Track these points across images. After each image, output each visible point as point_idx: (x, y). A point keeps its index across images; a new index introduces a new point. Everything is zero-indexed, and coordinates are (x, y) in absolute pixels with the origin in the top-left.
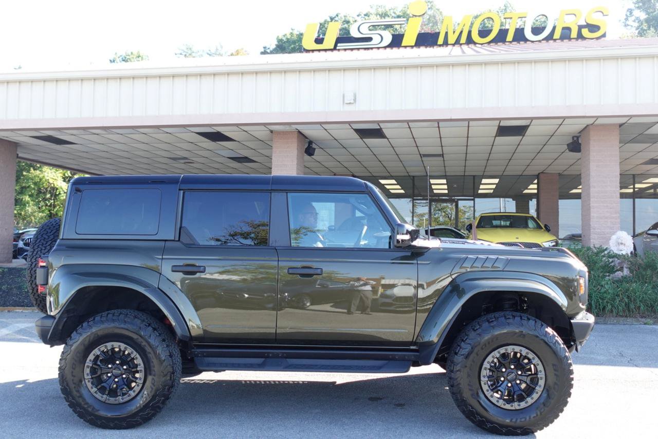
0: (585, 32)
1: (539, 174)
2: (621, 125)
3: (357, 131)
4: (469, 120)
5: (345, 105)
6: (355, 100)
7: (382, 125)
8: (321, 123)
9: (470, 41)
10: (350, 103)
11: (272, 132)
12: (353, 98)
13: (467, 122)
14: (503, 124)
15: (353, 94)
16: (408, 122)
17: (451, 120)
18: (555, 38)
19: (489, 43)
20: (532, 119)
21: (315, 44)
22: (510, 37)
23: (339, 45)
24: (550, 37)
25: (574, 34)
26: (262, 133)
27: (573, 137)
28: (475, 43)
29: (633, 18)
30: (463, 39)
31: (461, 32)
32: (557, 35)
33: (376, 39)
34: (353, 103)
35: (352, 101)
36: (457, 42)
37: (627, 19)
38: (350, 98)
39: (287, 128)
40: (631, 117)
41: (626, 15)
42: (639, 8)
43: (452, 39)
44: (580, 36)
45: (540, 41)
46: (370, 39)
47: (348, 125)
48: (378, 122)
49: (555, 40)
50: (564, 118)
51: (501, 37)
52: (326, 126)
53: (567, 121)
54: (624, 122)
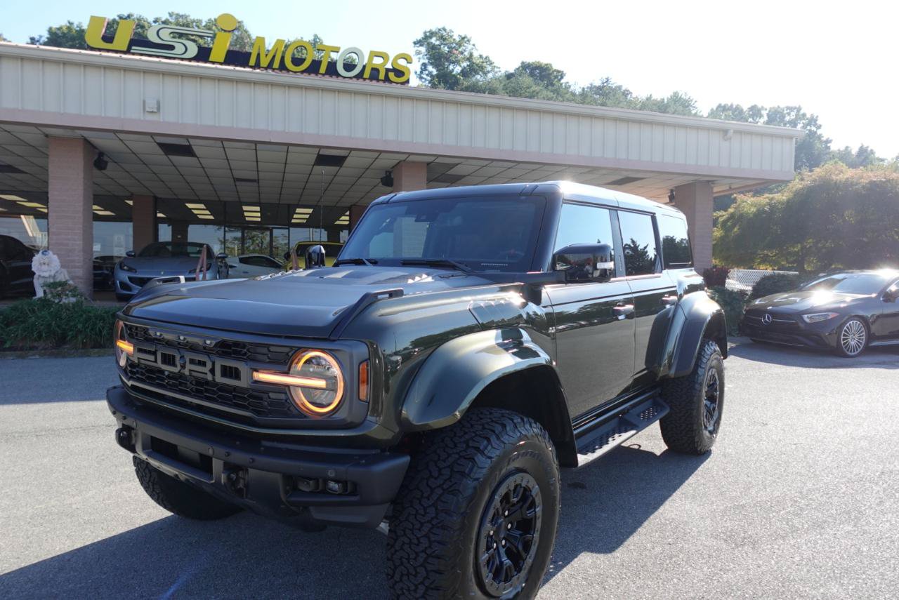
0: (391, 75)
1: (351, 206)
2: (428, 164)
3: (161, 145)
4: (288, 145)
5: (146, 114)
6: (159, 108)
7: (192, 142)
8: (115, 132)
9: (283, 67)
10: (152, 112)
11: (47, 136)
12: (156, 106)
13: (286, 147)
14: (323, 152)
15: (155, 102)
16: (222, 140)
17: (270, 143)
18: (365, 76)
19: (302, 72)
20: (351, 150)
21: (102, 42)
22: (323, 69)
23: (133, 48)
24: (360, 76)
25: (382, 76)
26: (32, 137)
27: (386, 172)
28: (288, 71)
29: (427, 72)
30: (276, 64)
31: (274, 57)
32: (367, 74)
33: (179, 49)
34: (155, 112)
35: (155, 110)
36: (270, 66)
37: (421, 72)
38: (151, 105)
39: (69, 133)
40: (438, 156)
41: (421, 68)
42: (431, 64)
43: (264, 62)
44: (387, 79)
45: (351, 78)
46: (172, 48)
47: (150, 137)
48: (187, 137)
49: (365, 79)
50: (381, 152)
51: (314, 68)
52: (122, 136)
53: (383, 155)
54: (430, 161)
